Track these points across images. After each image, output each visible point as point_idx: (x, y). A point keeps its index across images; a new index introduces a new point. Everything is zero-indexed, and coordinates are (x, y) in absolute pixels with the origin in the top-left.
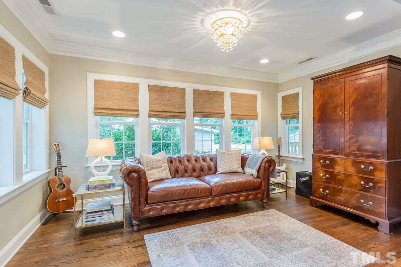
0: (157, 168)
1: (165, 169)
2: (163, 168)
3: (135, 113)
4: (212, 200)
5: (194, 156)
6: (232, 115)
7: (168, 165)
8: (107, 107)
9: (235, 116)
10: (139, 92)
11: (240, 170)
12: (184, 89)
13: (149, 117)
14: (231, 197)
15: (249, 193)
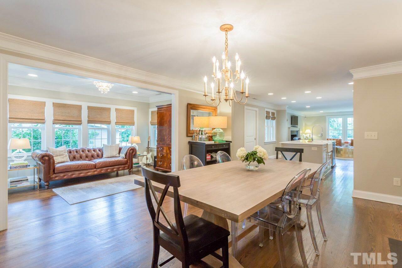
0: (60, 155)
1: (66, 156)
2: (64, 155)
3: (42, 121)
4: (96, 171)
5: (88, 149)
6: (117, 122)
7: (68, 154)
8: (19, 117)
9: (118, 123)
10: (45, 107)
11: (118, 155)
12: (81, 106)
13: (53, 124)
14: (108, 169)
15: (120, 166)
